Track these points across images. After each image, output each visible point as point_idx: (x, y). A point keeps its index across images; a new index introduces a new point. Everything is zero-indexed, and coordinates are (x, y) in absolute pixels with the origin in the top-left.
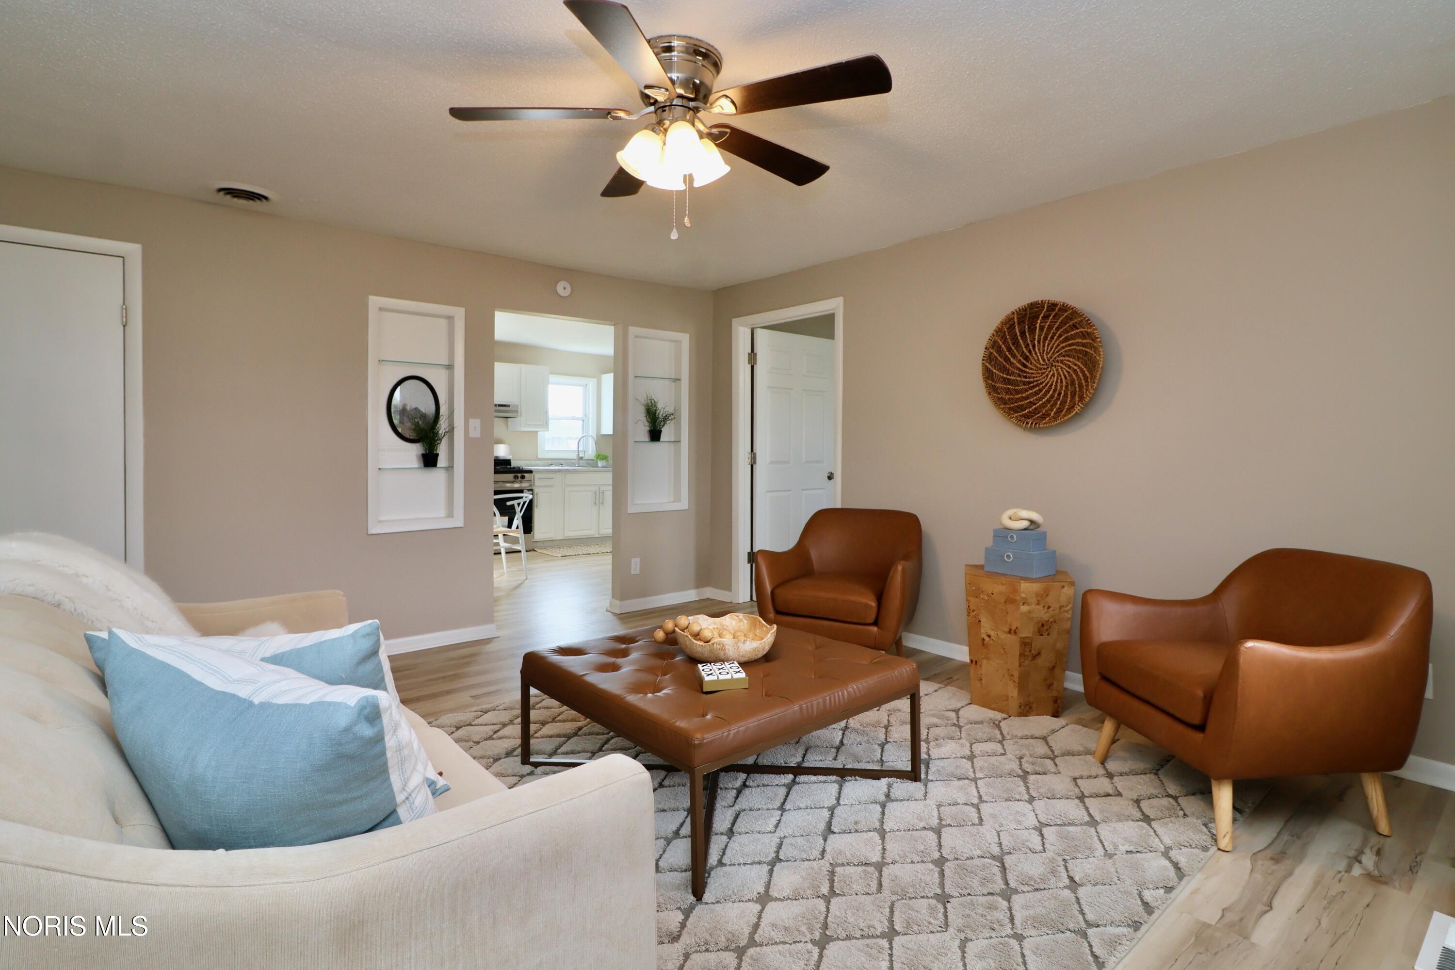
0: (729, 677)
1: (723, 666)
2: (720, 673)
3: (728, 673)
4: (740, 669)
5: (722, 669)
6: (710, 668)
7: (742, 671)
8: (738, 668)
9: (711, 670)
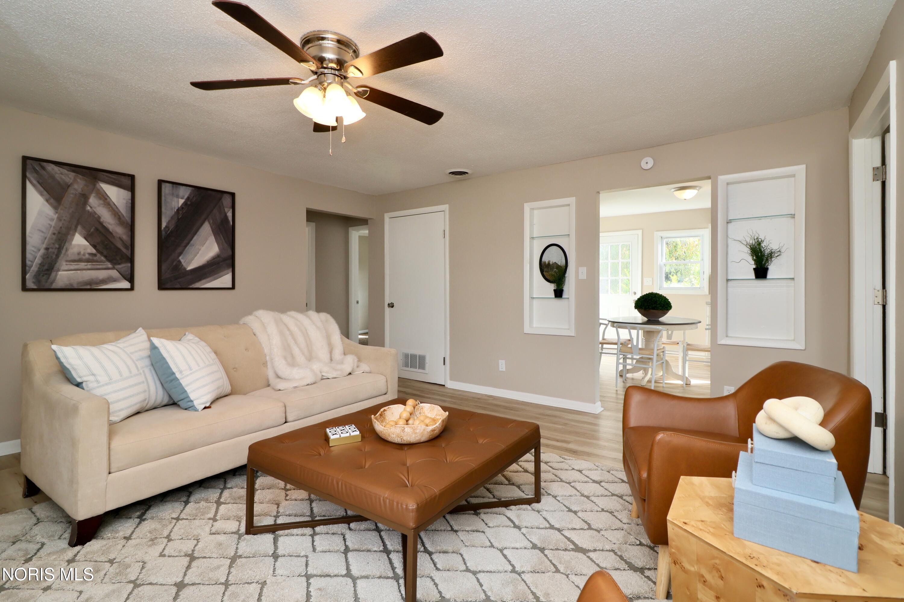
0: (348, 435)
1: (344, 428)
2: (342, 433)
3: (347, 432)
4: (356, 429)
5: (343, 430)
6: (335, 430)
7: (357, 430)
8: (355, 428)
9: (336, 431)
